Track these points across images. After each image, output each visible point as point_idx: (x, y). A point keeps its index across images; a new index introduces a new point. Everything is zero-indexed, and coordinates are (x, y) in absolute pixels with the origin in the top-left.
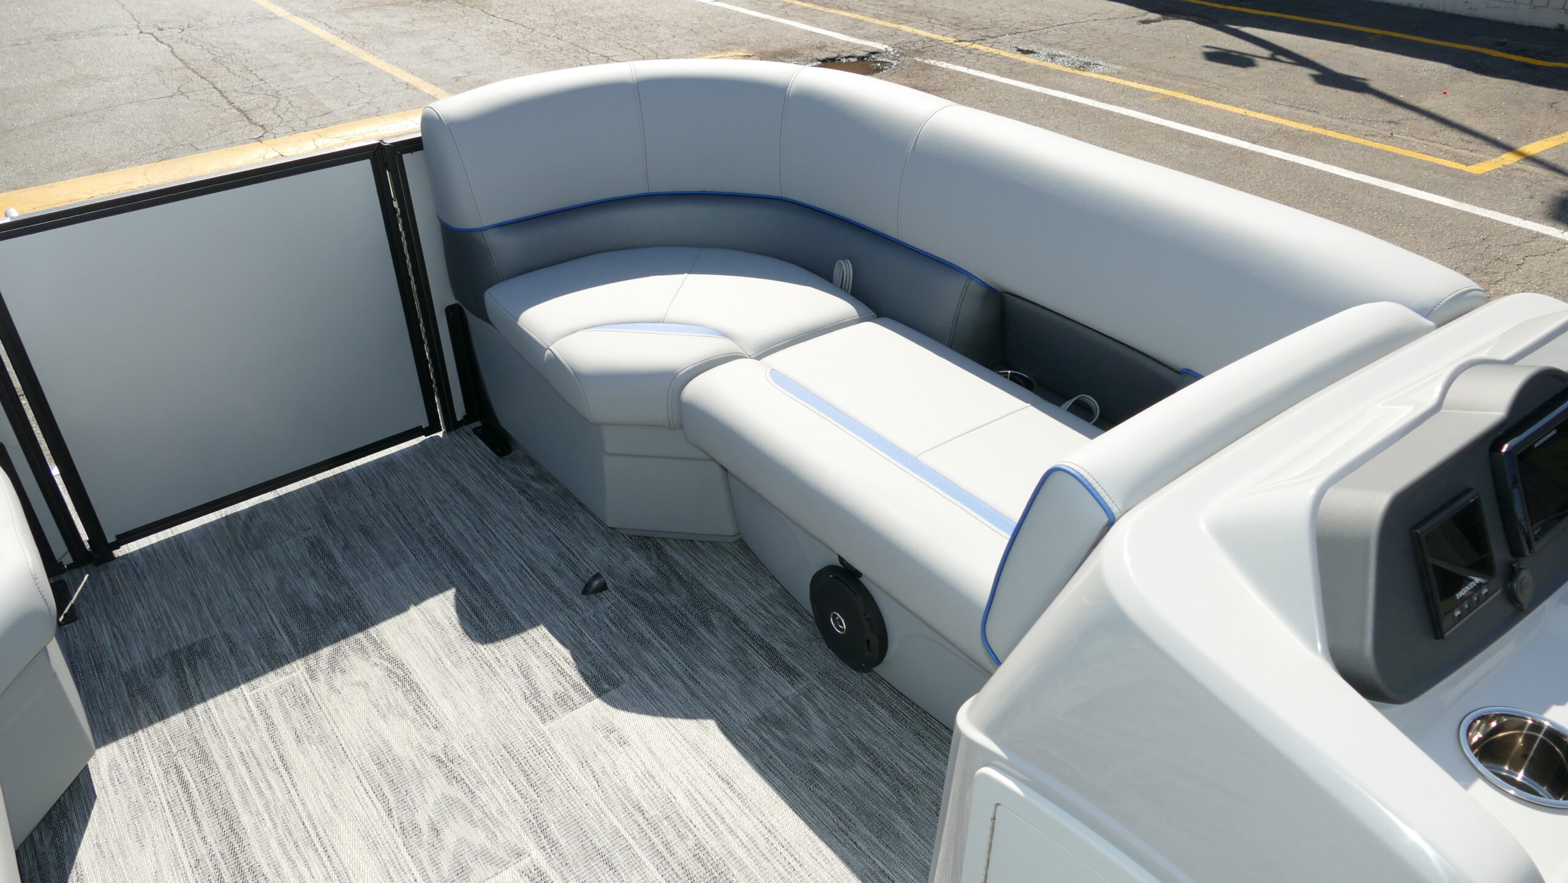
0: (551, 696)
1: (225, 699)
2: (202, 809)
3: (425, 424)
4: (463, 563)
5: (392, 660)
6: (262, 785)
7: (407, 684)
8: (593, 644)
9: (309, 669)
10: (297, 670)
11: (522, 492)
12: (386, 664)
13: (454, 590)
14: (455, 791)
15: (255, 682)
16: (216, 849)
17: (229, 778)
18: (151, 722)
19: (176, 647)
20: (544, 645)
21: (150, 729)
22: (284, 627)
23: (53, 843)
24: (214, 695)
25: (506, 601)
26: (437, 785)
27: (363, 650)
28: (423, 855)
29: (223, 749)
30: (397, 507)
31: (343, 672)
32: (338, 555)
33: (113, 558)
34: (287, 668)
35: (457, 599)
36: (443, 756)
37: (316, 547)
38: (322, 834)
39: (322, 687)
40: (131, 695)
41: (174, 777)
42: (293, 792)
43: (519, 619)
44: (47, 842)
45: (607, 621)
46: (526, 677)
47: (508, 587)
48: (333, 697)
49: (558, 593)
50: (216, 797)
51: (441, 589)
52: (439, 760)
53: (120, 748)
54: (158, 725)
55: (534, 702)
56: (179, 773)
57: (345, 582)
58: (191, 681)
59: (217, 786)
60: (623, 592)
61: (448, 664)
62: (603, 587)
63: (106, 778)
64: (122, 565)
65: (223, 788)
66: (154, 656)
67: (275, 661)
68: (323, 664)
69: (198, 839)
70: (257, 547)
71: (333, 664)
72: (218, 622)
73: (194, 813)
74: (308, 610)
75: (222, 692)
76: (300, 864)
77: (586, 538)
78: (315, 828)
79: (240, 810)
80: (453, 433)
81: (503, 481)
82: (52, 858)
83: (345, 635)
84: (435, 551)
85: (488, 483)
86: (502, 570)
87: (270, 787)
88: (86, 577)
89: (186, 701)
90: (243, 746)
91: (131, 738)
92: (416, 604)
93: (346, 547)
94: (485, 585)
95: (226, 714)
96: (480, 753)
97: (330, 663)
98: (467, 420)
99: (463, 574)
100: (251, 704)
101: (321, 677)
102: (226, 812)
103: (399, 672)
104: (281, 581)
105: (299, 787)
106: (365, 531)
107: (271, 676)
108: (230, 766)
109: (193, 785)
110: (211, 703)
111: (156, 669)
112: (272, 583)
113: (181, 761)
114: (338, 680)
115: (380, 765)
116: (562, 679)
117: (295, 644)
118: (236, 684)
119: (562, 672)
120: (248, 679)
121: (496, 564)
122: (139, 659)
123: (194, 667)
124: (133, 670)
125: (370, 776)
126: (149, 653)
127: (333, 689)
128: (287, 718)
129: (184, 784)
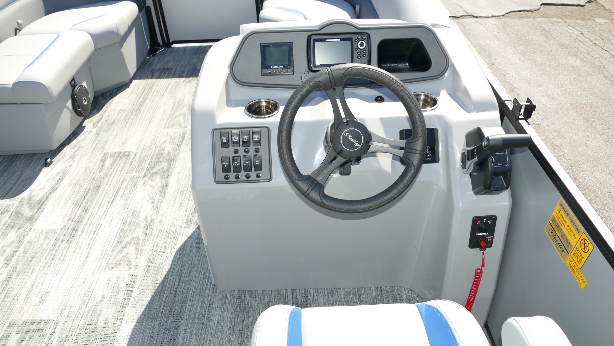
1: (165, 80)
2: (143, 96)
6: (156, 97)
9: (184, 81)
10: (183, 79)
14: (187, 112)
15: (172, 79)
16: (138, 104)
17: (151, 94)
18: (149, 79)
19: (166, 67)
21: (147, 80)
22: (188, 71)
29: (156, 88)
31: (190, 83)
33: (171, 47)
34: (181, 79)
38: (157, 109)
39: (184, 84)
40: (150, 73)
41: (143, 89)
42: (159, 100)
44: (115, 91)
53: (140, 81)
54: (149, 80)
56: (145, 89)
58: (162, 74)
59: (148, 94)
63: (133, 85)
64: (171, 49)
65: (149, 95)
66: (160, 68)
67: (180, 76)
68: (188, 81)
69: (137, 101)
70: (199, 54)
71: (190, 81)
72: (178, 65)
73: (140, 97)
74: (196, 69)
75: (165, 78)
76: (148, 112)
78: (157, 108)
79: (148, 100)
82: (113, 94)
87: (157, 98)
88: (163, 49)
89: (158, 77)
90: (159, 89)
91: (143, 80)
95: (162, 82)
100: (168, 83)
101: (185, 83)
102: (146, 99)
104: (197, 62)
105: (161, 100)
107: (177, 79)
108: (154, 91)
110: (162, 79)
111: (159, 70)
112: (195, 62)
113: (147, 87)
114: (188, 84)
115: (179, 102)
117: (186, 74)
118: (169, 78)
122: (158, 67)
123: (165, 72)
124: (155, 69)
125: (175, 103)
126: (160, 67)
127: (185, 86)
128: (172, 88)
129: (144, 91)
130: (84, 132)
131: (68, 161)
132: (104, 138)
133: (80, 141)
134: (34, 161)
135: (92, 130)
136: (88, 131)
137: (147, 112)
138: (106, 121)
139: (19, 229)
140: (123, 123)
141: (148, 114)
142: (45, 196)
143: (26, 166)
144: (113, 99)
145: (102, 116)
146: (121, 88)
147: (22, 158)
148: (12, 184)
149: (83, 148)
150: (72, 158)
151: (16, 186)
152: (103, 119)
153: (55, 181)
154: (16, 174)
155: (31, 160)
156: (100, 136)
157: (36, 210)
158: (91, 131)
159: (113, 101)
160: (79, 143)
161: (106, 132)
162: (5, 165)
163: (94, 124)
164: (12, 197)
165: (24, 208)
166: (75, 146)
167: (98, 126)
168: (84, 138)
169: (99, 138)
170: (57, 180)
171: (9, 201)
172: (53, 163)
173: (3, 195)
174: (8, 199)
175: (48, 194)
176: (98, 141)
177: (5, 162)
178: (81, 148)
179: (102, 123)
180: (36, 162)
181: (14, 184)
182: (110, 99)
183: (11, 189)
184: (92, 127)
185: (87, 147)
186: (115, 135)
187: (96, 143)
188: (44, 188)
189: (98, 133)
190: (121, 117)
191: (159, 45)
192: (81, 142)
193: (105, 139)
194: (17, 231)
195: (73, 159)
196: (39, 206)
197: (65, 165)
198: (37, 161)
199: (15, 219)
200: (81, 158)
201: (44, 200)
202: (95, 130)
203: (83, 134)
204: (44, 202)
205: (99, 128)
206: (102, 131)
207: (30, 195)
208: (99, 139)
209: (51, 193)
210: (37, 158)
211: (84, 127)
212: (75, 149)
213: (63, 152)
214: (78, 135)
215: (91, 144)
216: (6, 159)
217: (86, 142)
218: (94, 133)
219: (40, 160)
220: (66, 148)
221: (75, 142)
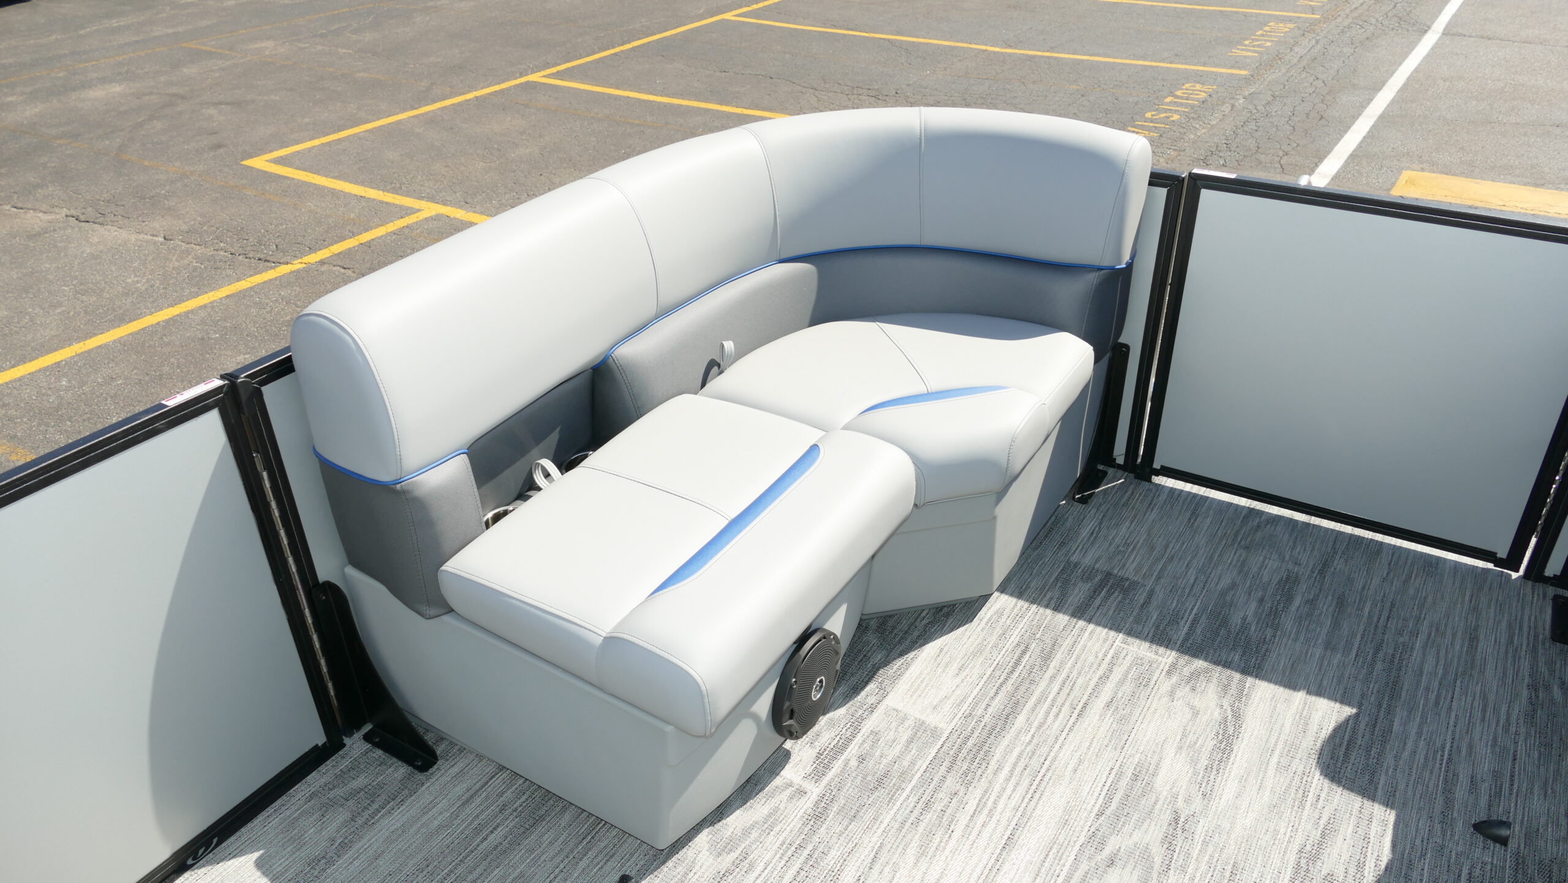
0: (1324, 872)
1: (1101, 633)
2: (1009, 686)
3: (1503, 554)
4: (1391, 697)
5: (1237, 716)
6: (1055, 710)
7: (1224, 743)
8: (1422, 875)
9: (1173, 666)
10: (1167, 657)
11: (1534, 687)
12: (1229, 713)
13: (1354, 711)
14: (1158, 854)
15: (1130, 640)
16: (987, 719)
17: (1043, 685)
18: (1047, 606)
19: (1115, 572)
20: (1375, 828)
21: (1041, 610)
22: (1194, 620)
23: (926, 626)
24: (1098, 624)
25: (1389, 760)
26: (1152, 834)
27: (1225, 688)
28: (1084, 866)
29: (1062, 663)
30: (1393, 605)
31: (1193, 689)
32: (1297, 601)
33: (1150, 481)
34: (1161, 650)
35: (1347, 720)
36: (1182, 819)
37: (1287, 586)
38: (1046, 779)
39: (1166, 685)
40: (1057, 579)
41: (1019, 651)
42: (1064, 734)
43: (1380, 787)
44: (924, 622)
45: (1465, 871)
46: (1323, 835)
47: (1406, 754)
48: (1166, 699)
49: (1448, 803)
50: (1023, 689)
51: (1344, 700)
52: (1176, 820)
53: (1016, 605)
54: (1049, 612)
55: (1303, 862)
56: (1024, 652)
57: (1276, 628)
58: (1098, 602)
59: (1032, 682)
60: (1519, 863)
61: (1274, 760)
62: (1504, 842)
63: (988, 616)
64: (1149, 490)
65: (1033, 687)
66: (1097, 566)
67: (1160, 638)
68: (1187, 671)
69: (985, 703)
70: (1246, 548)
71: (1195, 676)
72: (1159, 578)
73: (1001, 686)
74: (1225, 622)
75: (1105, 626)
76: (1013, 781)
77: (1546, 782)
78: (1047, 769)
79: (1025, 712)
80: (1530, 583)
81: (1525, 665)
82: (916, 633)
83: (1227, 665)
84: (1379, 666)
85: (1507, 652)
86: (1419, 734)
87: (1057, 715)
88: (1122, 480)
89: (1079, 613)
90: (1075, 673)
91: (1026, 605)
92: (1309, 693)
93: (1312, 602)
94: (1387, 733)
95: (1089, 644)
96: (1211, 849)
97: (1192, 674)
98: (1555, 581)
99: (1380, 705)
100: (1112, 652)
101: (1175, 679)
102: (1017, 703)
103: (1231, 730)
104: (1233, 586)
105: (1072, 735)
106: (1341, 603)
107: (1146, 645)
108: (1053, 678)
109: (1021, 668)
110: (1091, 627)
111: (1088, 575)
112: (1226, 581)
113: (1032, 646)
114: (1184, 691)
115: (1135, 777)
116: (1352, 870)
117: (1186, 640)
118: (1118, 630)
119: (1360, 866)
120: (1130, 633)
121: (1420, 726)
122: (1087, 561)
123: (1109, 594)
124: (1076, 565)
125: (1120, 775)
126: (1097, 561)
127: (1172, 694)
128: (1121, 682)
129: (1017, 663)
130: (778, 781)
132: (833, 853)
133: (752, 827)
134: (592, 853)
135: (806, 785)
136: (790, 785)
137: (1008, 780)
138: (862, 759)
140: (913, 800)
141: (1008, 791)
143: (562, 866)
144: (911, 655)
145: (856, 726)
146: (947, 616)
147: (565, 820)
149: (751, 866)
152: (856, 741)
155: (585, 841)
156: (823, 830)
158: (802, 792)
159: (908, 665)
160: (747, 832)
161: (846, 823)
162: (511, 825)
163: (819, 755)
166: (728, 847)
167: (831, 774)
168: (770, 815)
169: (816, 840)
176: (810, 856)
178: (746, 863)
179: (847, 762)
180: (596, 861)
182: (902, 654)
184: (809, 769)
185: (766, 871)
186: (872, 856)
187: (797, 866)
189: (817, 816)
190: (913, 763)
191: (1111, 462)
192: (754, 834)
193: (832, 858)
198: (599, 858)
202: (815, 791)
203: (772, 796)
205: (829, 784)
206: (835, 808)
208: (815, 849)
210: (603, 845)
211: (787, 755)
212: (728, 859)
213: (687, 853)
214: (758, 788)
215: (783, 862)
216: (524, 798)
217: (771, 837)
218: (806, 804)
219: (611, 857)
220: (703, 838)
221: (737, 820)
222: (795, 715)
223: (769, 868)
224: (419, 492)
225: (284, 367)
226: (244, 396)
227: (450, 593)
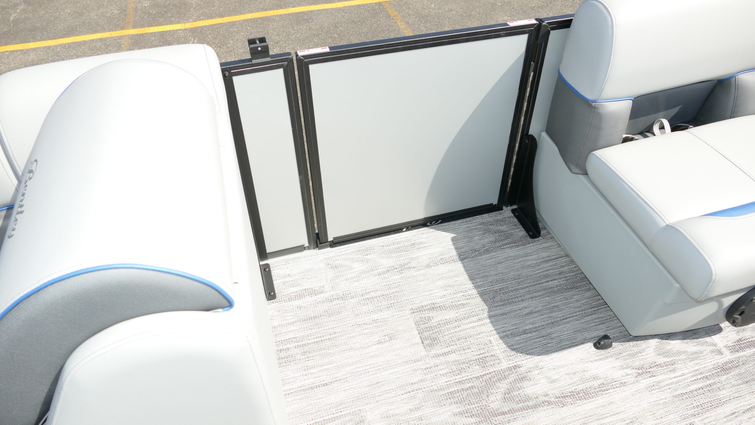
130: (708, 339)
131: (629, 371)
132: (724, 392)
133: (684, 352)
134: (594, 316)
135: (724, 350)
136: (715, 345)
139: (461, 414)
142: (540, 397)
143: (578, 313)
147: (589, 294)
148: (534, 326)
149: (674, 370)
150: (640, 371)
151: (534, 334)
153: (577, 387)
154: (554, 314)
155: (593, 309)
156: (724, 378)
157: (506, 409)
158: (720, 353)
160: (679, 353)
161: (740, 382)
162: (561, 283)
163: (740, 340)
164: (512, 347)
165: (500, 385)
166: (666, 354)
167: (741, 354)
168: (696, 353)
169: (717, 379)
170: (581, 387)
171: (503, 350)
172: (610, 350)
173: (509, 330)
174: (505, 346)
175: (547, 399)
176: (710, 385)
177: (566, 277)
178: (671, 367)
180: (595, 321)
181: (536, 327)
183: (525, 332)
184: (730, 344)
185: (681, 378)
186: (748, 407)
187: (700, 385)
188: (553, 381)
189: (725, 369)
192: (683, 357)
193: (723, 394)
194: (455, 415)
195: (639, 374)
196: (516, 406)
197: (618, 374)
198: (597, 321)
199: (476, 390)
200: (651, 388)
201: (530, 403)
202: (728, 356)
203: (702, 344)
204: (527, 408)
205: (739, 358)
206: (737, 371)
207: (529, 373)
208: (715, 383)
209: (549, 403)
210: (601, 316)
211: (720, 330)
212: (662, 360)
213: (643, 344)
214: (696, 336)
215: (693, 379)
216: (572, 274)
217: (692, 363)
218: (721, 360)
219: (603, 323)
220: (654, 342)
221: (676, 344)
222: (743, 315)
223: (684, 377)
224: (601, 111)
225: (566, 24)
226: (542, 32)
227: (590, 166)
